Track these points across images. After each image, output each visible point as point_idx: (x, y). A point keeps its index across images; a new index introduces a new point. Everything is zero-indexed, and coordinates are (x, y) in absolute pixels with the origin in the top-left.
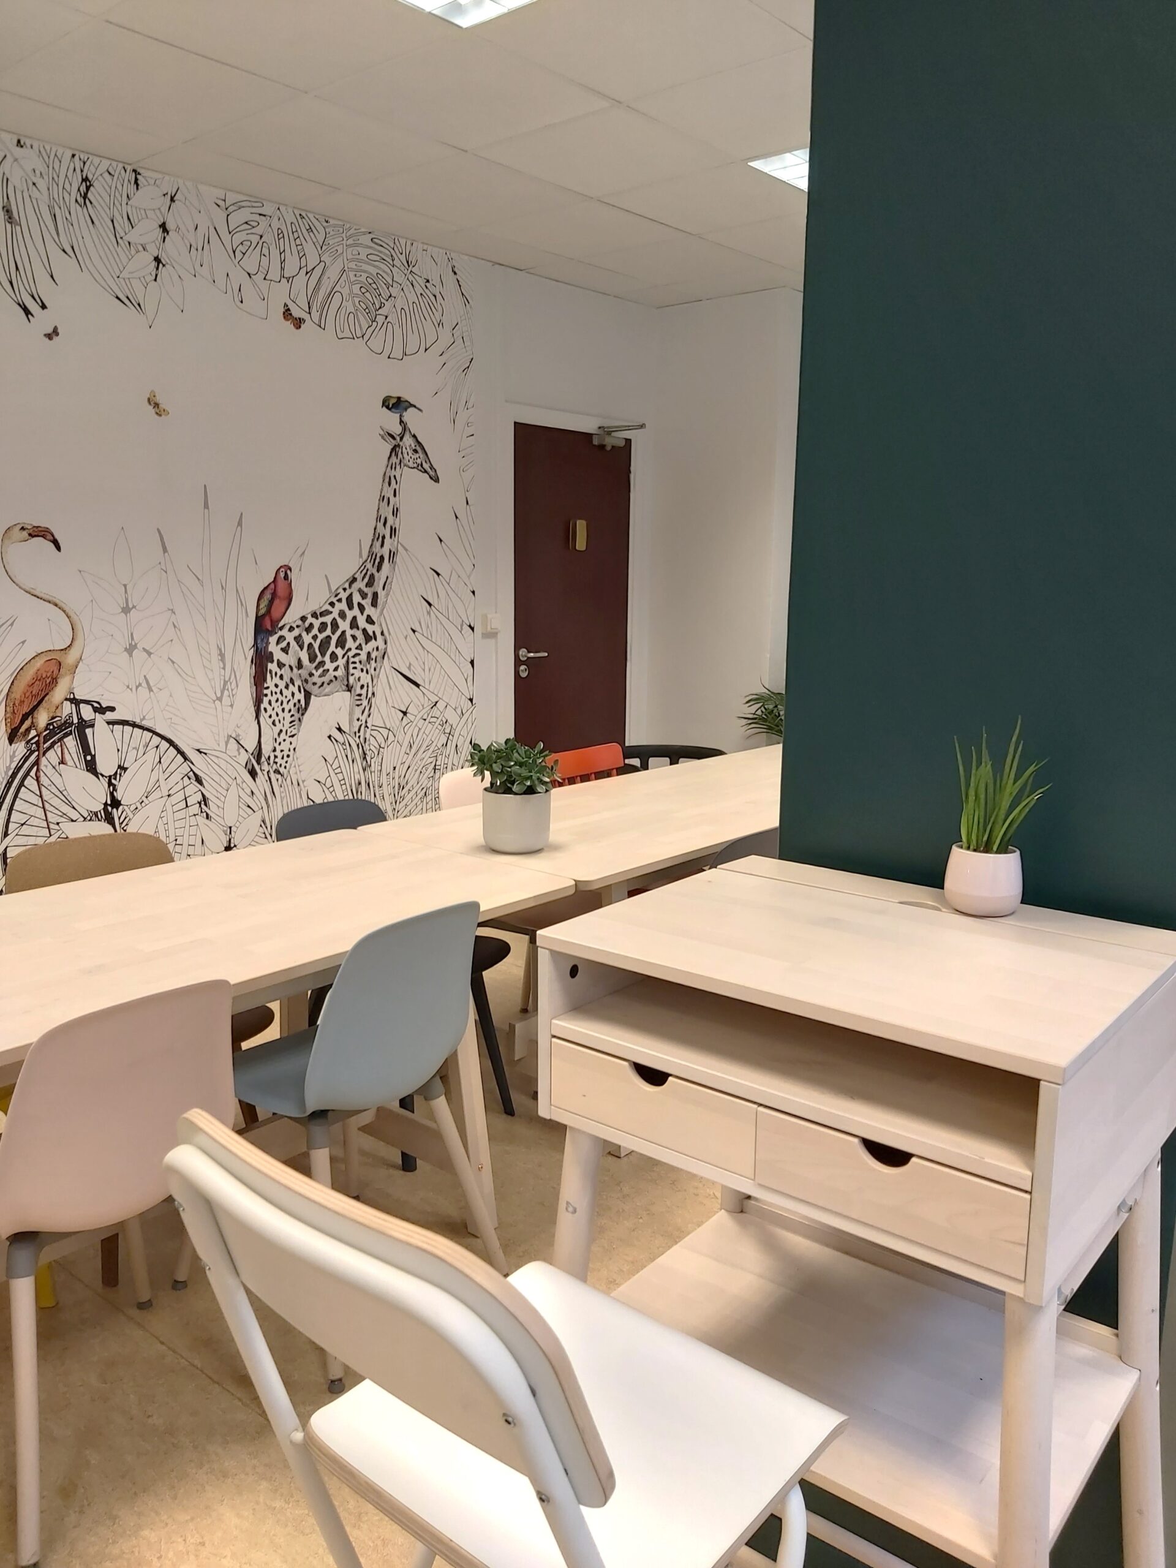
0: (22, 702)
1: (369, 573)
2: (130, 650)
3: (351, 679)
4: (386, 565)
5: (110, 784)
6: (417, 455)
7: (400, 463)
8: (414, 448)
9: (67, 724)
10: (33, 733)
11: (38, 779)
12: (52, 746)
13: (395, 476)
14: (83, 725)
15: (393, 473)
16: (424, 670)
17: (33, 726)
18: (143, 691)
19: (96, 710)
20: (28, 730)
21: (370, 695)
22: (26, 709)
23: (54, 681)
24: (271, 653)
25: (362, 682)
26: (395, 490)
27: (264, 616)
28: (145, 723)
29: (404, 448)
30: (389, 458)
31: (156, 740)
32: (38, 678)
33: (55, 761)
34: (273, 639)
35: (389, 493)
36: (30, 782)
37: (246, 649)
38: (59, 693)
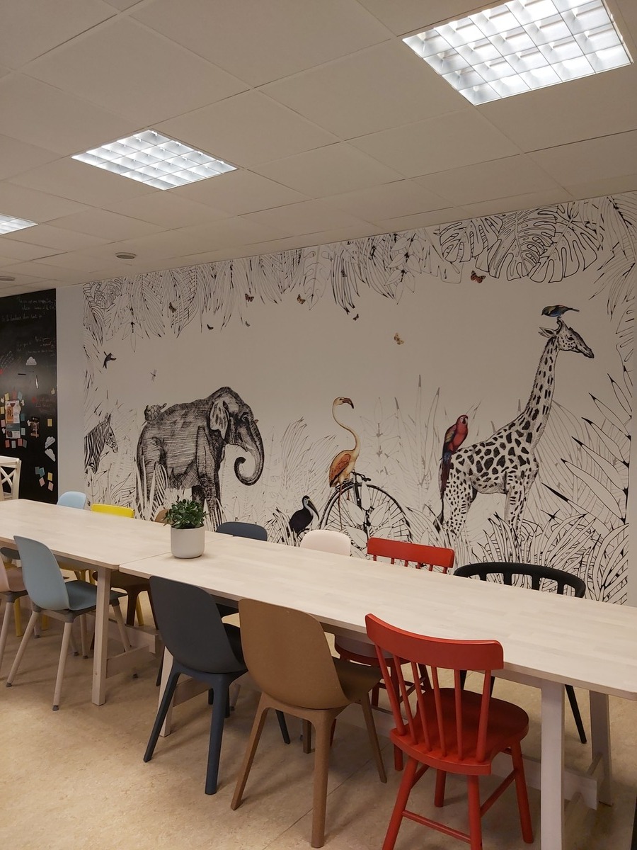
0: (335, 471)
1: (525, 420)
2: (379, 453)
3: (508, 487)
4: (540, 416)
5: (367, 514)
6: (573, 341)
7: (556, 349)
8: (569, 337)
9: (351, 483)
10: (338, 484)
11: (339, 504)
12: (344, 491)
13: (551, 358)
14: (357, 485)
15: (550, 355)
16: (573, 489)
17: (338, 481)
18: (384, 473)
19: (363, 479)
20: (337, 483)
21: (522, 499)
22: (336, 474)
23: (348, 464)
24: (452, 464)
25: (516, 490)
26: (551, 366)
27: (449, 442)
28: (383, 489)
29: (560, 339)
30: (546, 346)
31: (388, 498)
32: (342, 462)
33: (346, 498)
34: (454, 456)
35: (545, 368)
36: (336, 504)
37: (438, 459)
38: (349, 469)
